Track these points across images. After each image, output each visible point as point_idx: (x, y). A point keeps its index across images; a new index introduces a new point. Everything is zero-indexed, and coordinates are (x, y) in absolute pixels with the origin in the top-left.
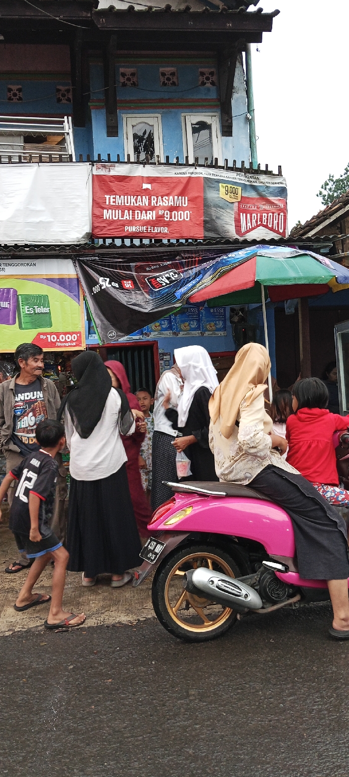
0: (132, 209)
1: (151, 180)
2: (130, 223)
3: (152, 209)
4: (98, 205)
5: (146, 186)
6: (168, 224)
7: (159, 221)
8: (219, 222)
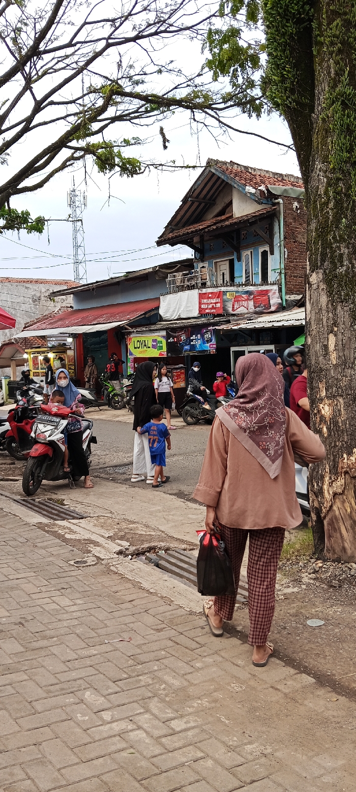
0: (207, 304)
1: (212, 293)
2: (207, 309)
3: (211, 303)
4: (200, 303)
5: (210, 295)
6: (215, 308)
7: (213, 308)
8: (226, 307)
